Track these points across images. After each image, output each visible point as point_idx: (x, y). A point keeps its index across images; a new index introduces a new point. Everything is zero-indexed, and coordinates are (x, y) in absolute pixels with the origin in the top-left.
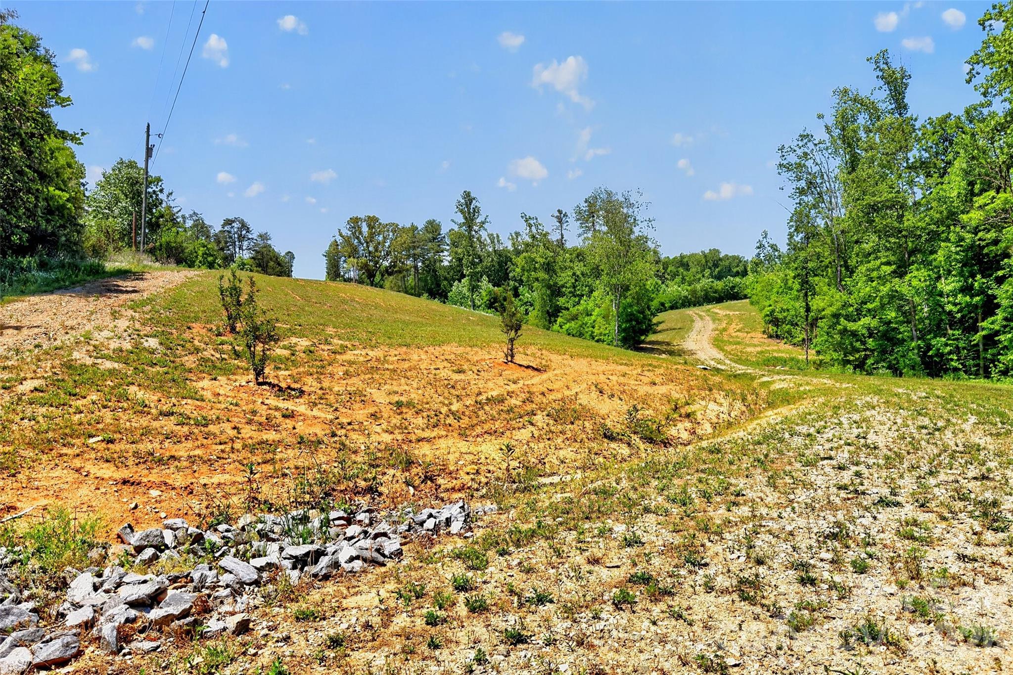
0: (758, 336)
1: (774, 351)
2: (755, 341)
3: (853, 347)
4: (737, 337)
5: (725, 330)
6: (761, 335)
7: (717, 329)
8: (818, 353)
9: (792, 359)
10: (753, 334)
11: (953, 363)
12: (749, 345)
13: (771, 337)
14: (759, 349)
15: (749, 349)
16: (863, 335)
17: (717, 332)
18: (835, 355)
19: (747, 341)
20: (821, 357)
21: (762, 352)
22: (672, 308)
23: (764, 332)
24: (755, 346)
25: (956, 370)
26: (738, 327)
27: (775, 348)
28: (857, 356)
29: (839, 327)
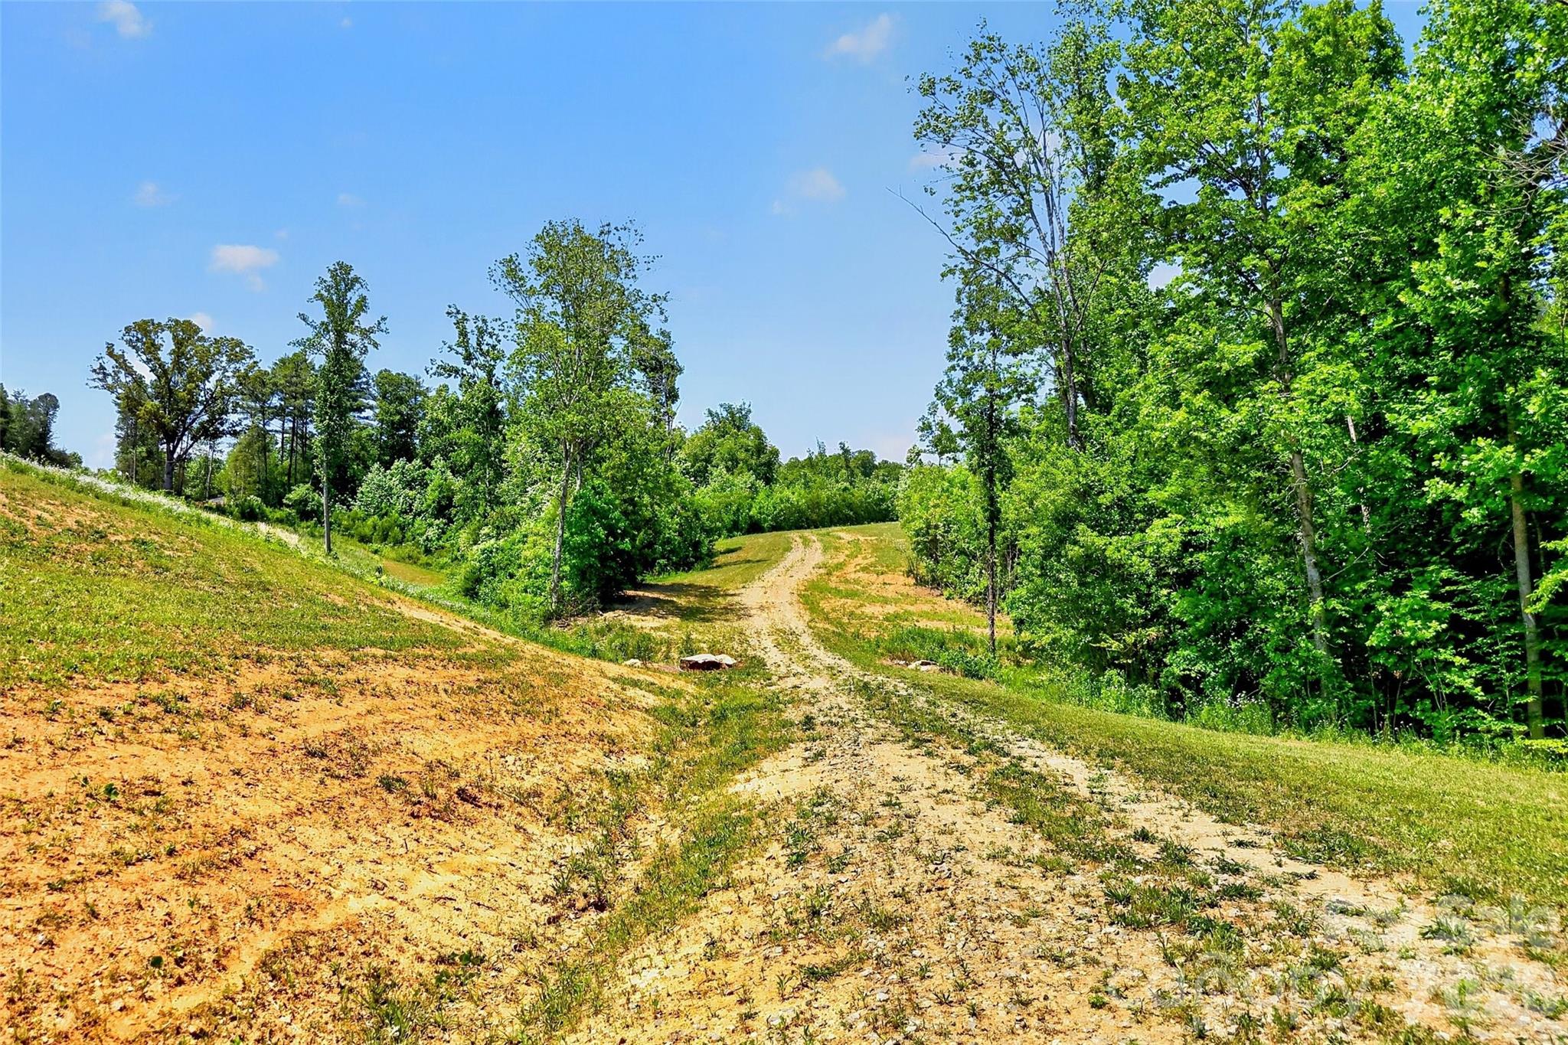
0: (900, 582)
1: (923, 615)
2: (890, 592)
3: (1114, 611)
4: (857, 582)
5: (840, 566)
6: (903, 579)
7: (825, 566)
8: (1020, 623)
9: (960, 637)
10: (888, 578)
11: (1452, 677)
12: (873, 600)
13: (921, 582)
14: (891, 609)
15: (869, 610)
16: (1142, 577)
17: (822, 571)
18: (1067, 634)
19: (873, 591)
20: (1026, 636)
21: (897, 616)
22: (773, 529)
23: (909, 573)
24: (886, 601)
25: (1461, 700)
26: (864, 563)
27: (927, 608)
28: (1130, 638)
29: (1073, 551)
